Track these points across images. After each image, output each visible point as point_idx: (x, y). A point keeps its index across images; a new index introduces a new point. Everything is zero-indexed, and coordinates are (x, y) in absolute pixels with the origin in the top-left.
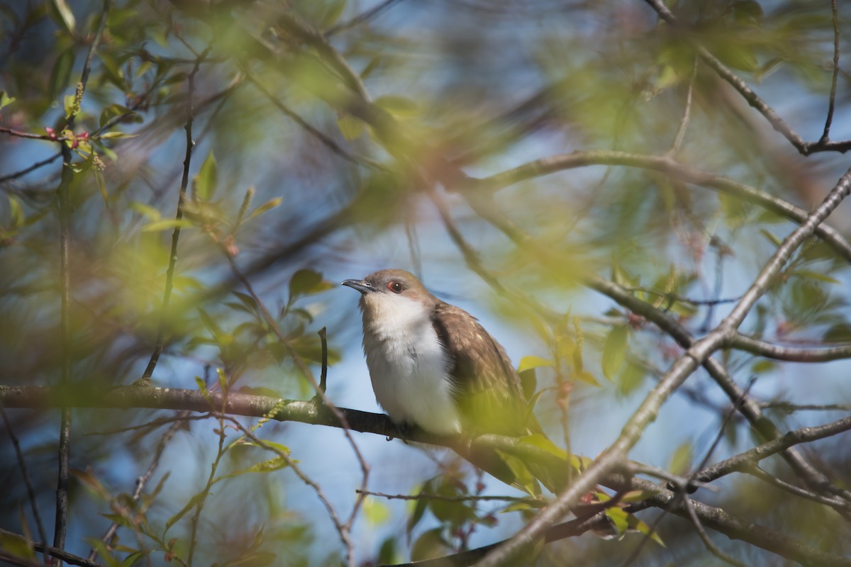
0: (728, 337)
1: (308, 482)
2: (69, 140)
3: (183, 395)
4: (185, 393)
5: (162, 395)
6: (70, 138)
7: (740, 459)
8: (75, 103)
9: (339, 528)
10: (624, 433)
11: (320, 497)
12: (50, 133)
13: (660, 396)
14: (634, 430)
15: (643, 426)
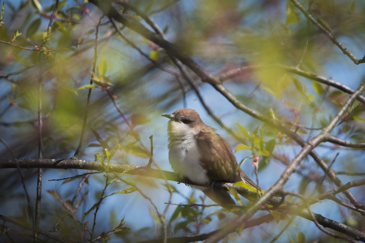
0: (326, 136)
1: (146, 197)
2: (45, 51)
3: (91, 164)
4: (92, 163)
5: (82, 163)
6: (46, 50)
7: (328, 194)
8: (47, 35)
9: (160, 216)
10: (282, 177)
11: (152, 203)
12: (37, 48)
13: (297, 162)
14: (286, 176)
15: (290, 174)
